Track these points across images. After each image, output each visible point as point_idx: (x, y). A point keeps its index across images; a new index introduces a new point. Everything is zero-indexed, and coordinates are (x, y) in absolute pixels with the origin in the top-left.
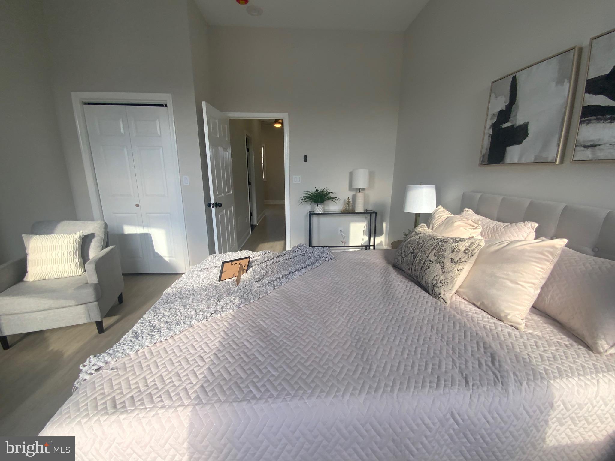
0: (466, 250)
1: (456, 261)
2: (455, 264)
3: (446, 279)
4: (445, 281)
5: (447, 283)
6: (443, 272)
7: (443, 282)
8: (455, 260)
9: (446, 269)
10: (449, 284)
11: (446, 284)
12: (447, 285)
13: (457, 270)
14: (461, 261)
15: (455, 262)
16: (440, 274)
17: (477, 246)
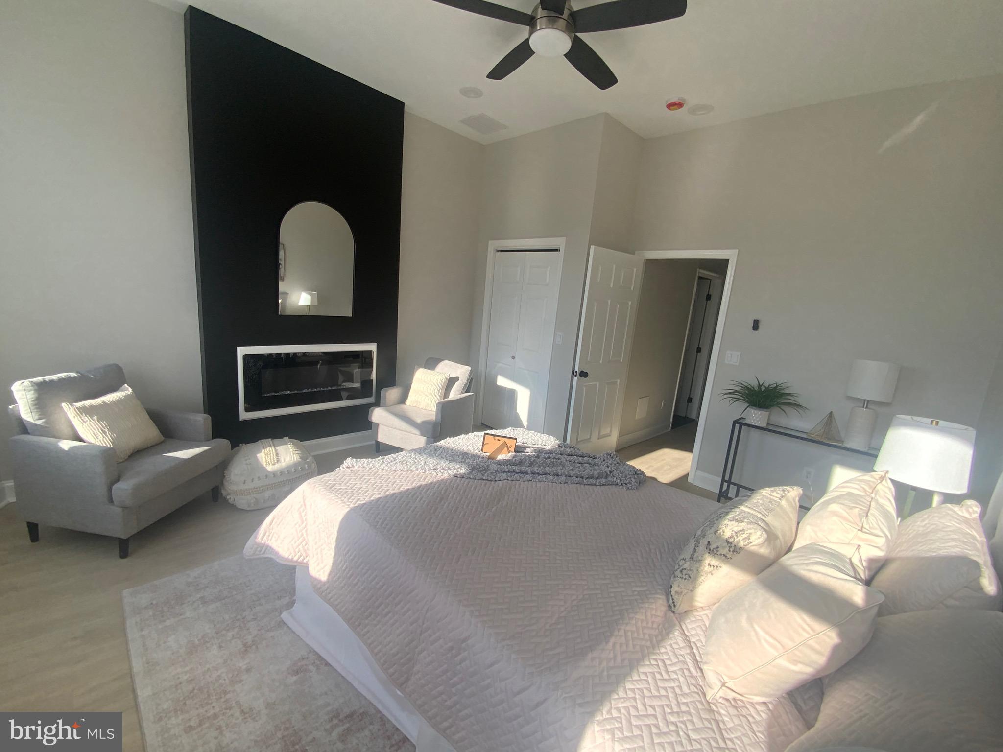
0: (731, 537)
1: (712, 549)
2: (709, 553)
3: (690, 570)
4: (689, 572)
5: (690, 577)
6: (692, 558)
7: (685, 572)
8: (710, 546)
9: (696, 555)
10: (691, 580)
11: (687, 578)
12: (686, 580)
13: (709, 564)
14: (717, 551)
15: (710, 550)
16: (687, 560)
17: (746, 538)
